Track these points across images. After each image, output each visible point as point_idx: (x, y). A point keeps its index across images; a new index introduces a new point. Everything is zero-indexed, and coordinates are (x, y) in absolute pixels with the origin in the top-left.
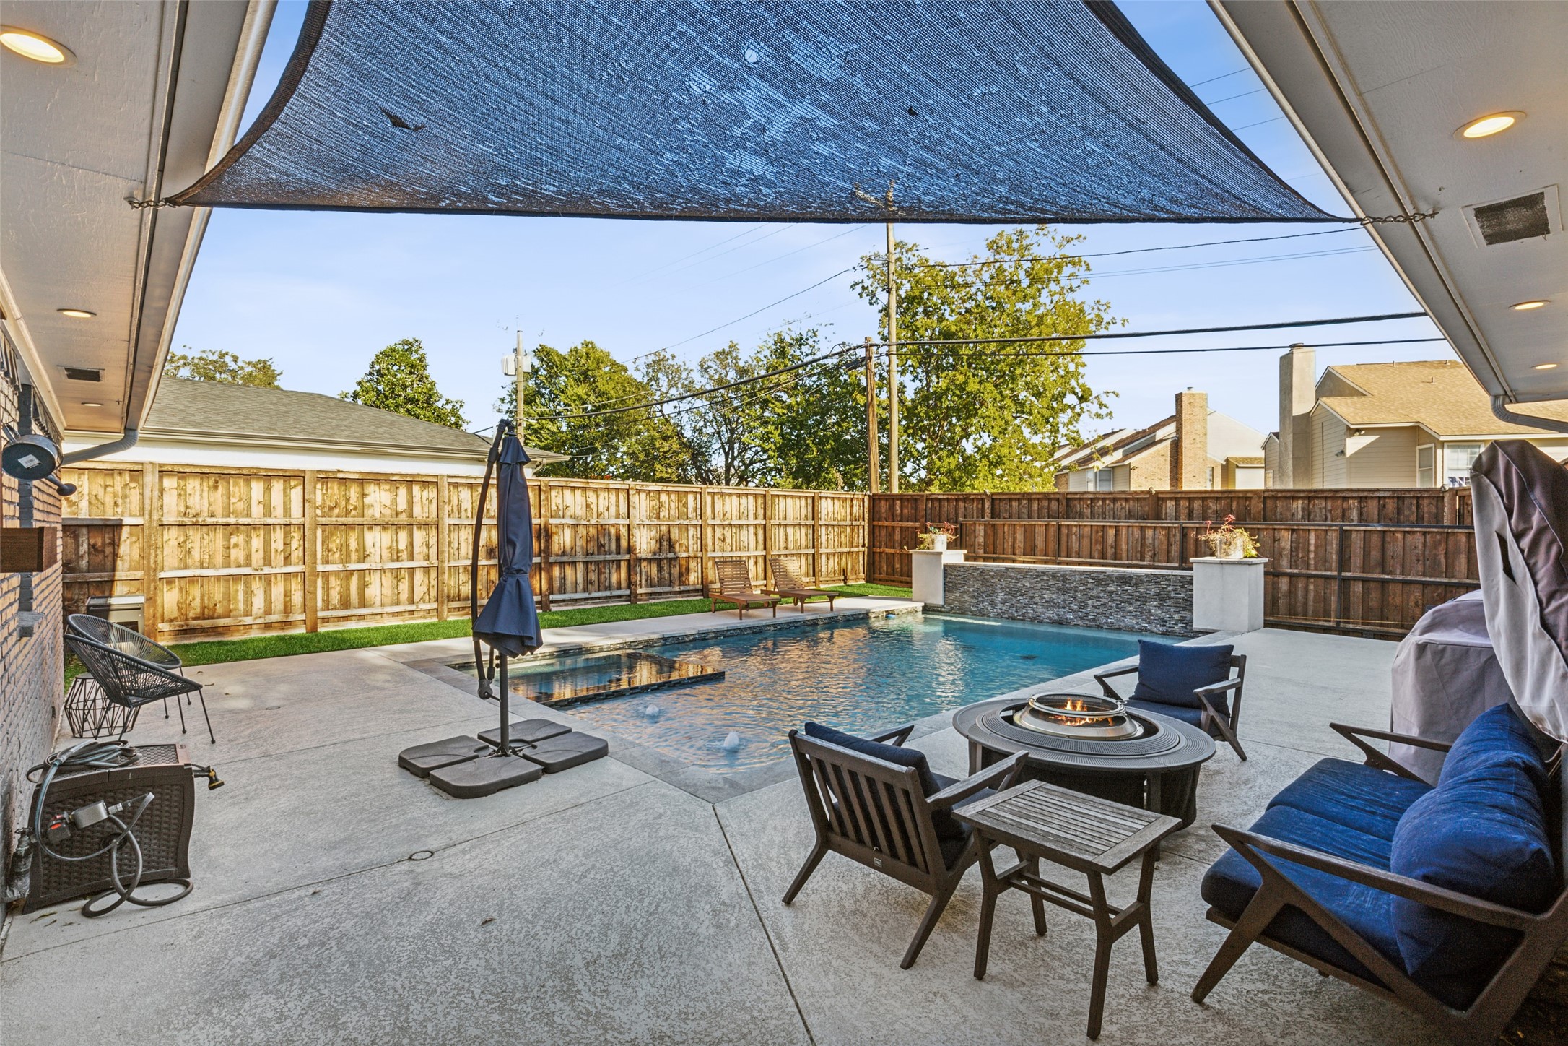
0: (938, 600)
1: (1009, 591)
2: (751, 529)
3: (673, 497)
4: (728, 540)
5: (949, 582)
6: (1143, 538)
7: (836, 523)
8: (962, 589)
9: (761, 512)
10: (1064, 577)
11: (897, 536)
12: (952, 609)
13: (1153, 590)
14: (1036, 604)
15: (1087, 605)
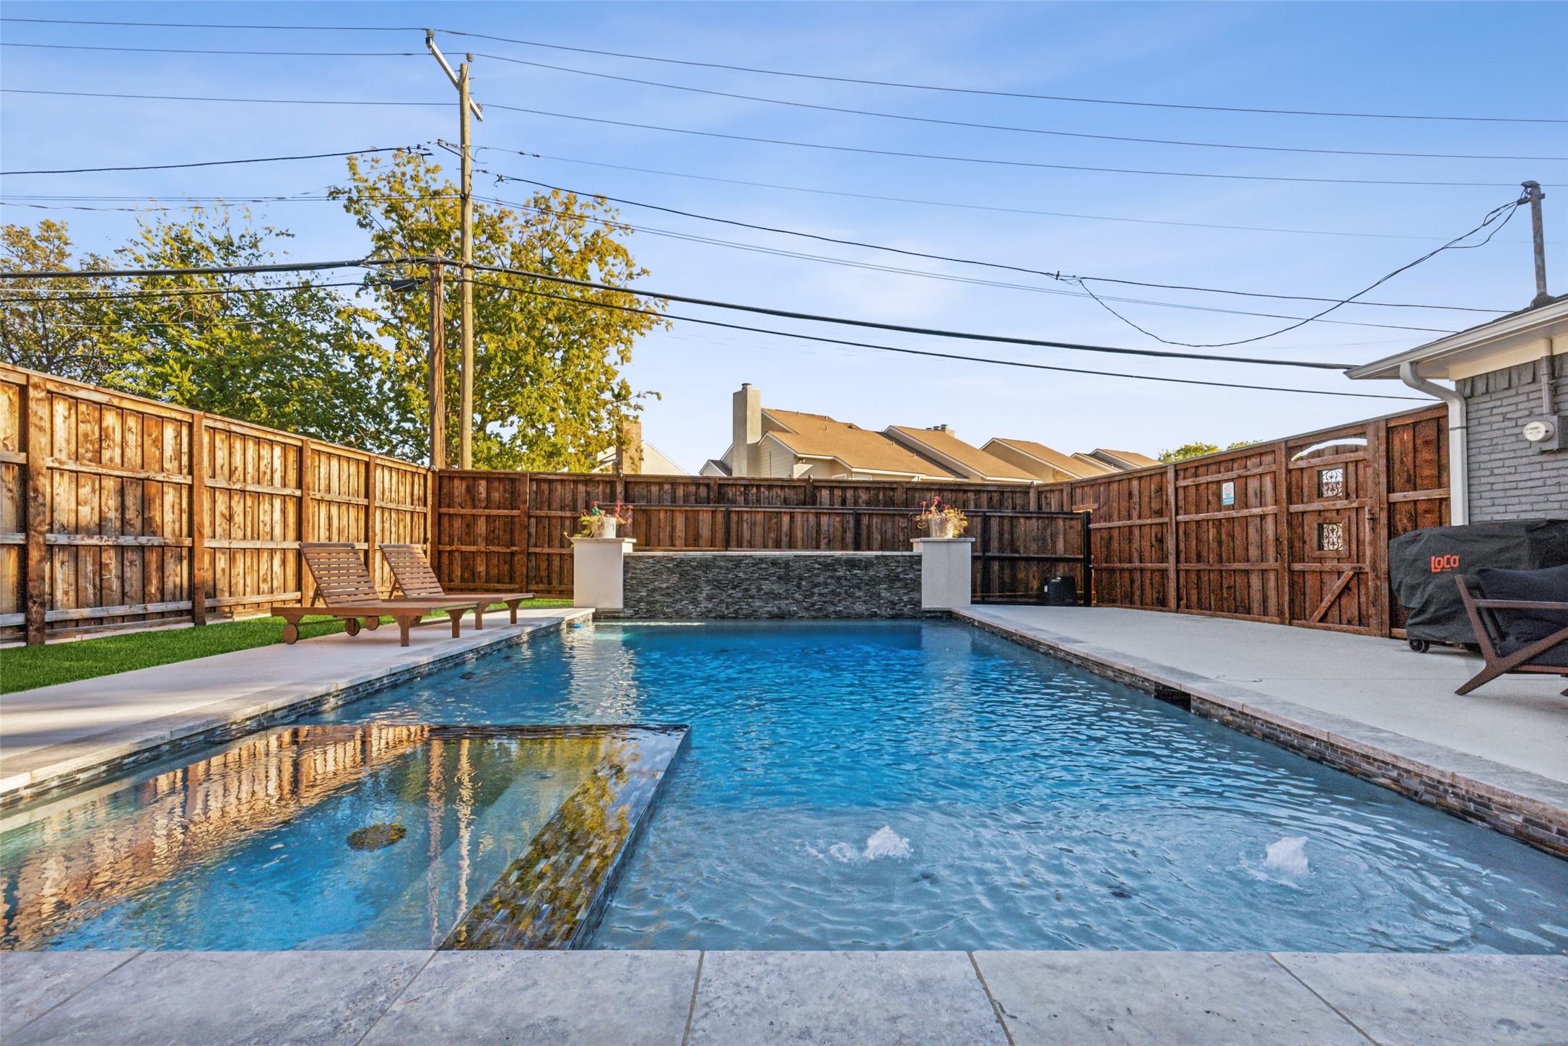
0: (618, 604)
1: (717, 584)
2: (277, 503)
3: (132, 422)
4: (239, 519)
5: (632, 578)
6: (818, 524)
7: (393, 506)
8: (651, 587)
9: (292, 475)
10: (787, 564)
11: (481, 527)
12: (636, 612)
13: (883, 572)
14: (752, 597)
15: (813, 594)
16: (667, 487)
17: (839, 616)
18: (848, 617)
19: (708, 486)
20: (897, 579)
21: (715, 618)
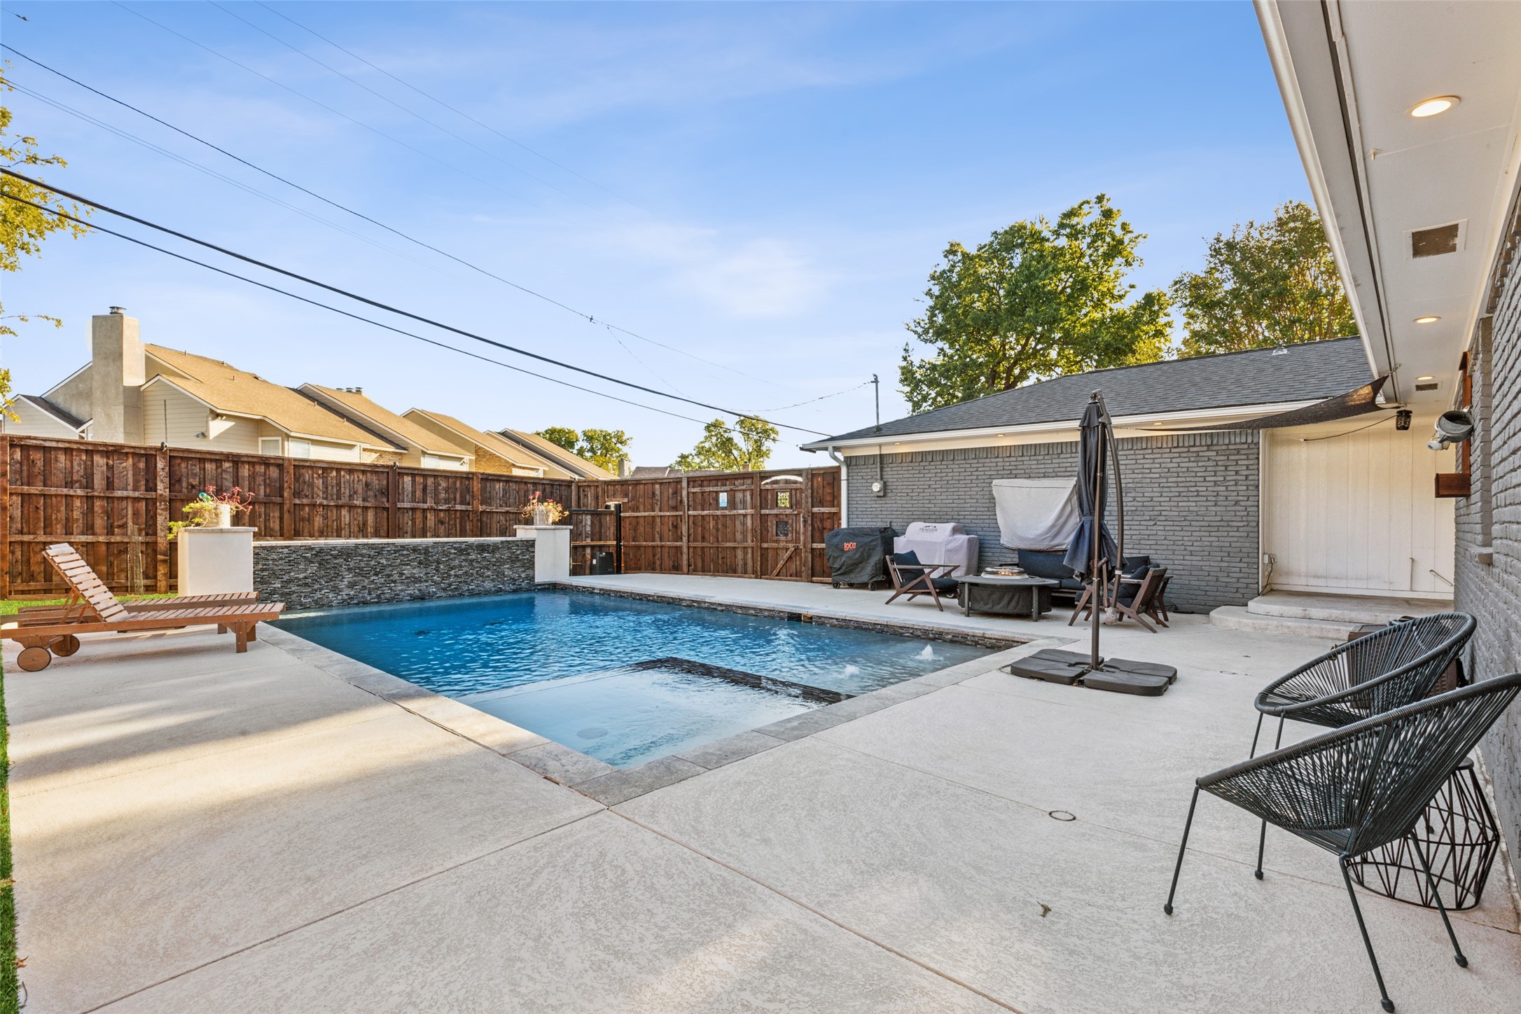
1: (359, 572)
8: (286, 578)
15: (449, 576)
17: (472, 594)
18: (479, 594)
20: (517, 559)
21: (357, 604)
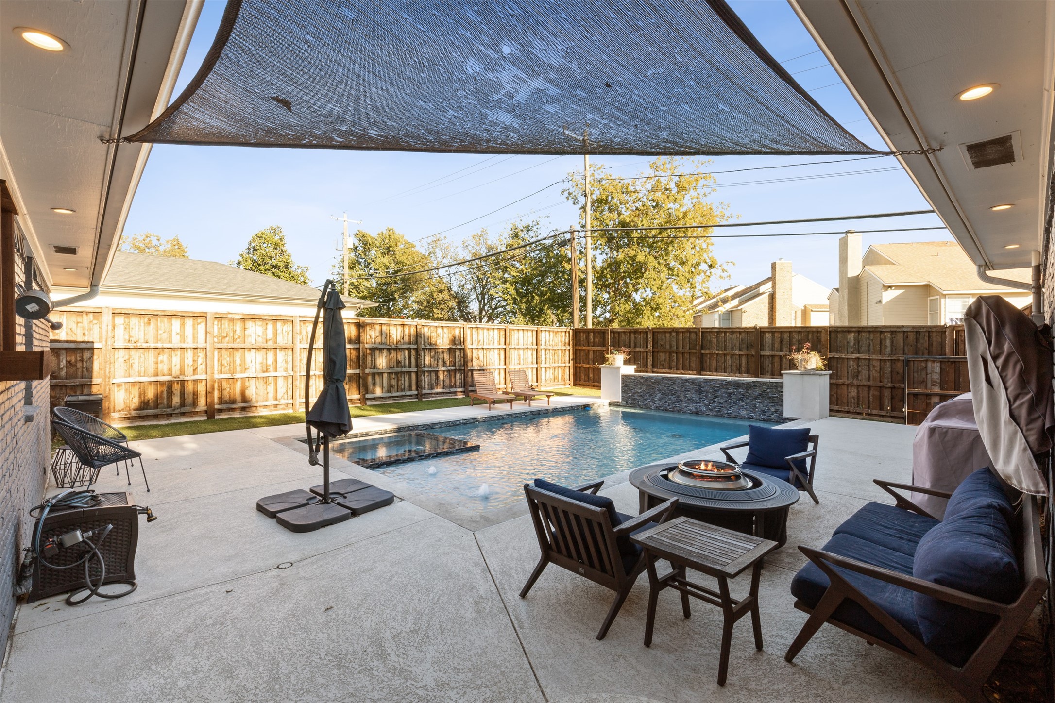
0: (619, 399)
4: (482, 359)
5: (626, 387)
7: (551, 347)
8: (634, 391)
11: (591, 356)
13: (758, 392)
15: (715, 401)
16: (674, 334)
17: (730, 416)
19: (696, 332)
20: (767, 396)
21: (663, 410)
